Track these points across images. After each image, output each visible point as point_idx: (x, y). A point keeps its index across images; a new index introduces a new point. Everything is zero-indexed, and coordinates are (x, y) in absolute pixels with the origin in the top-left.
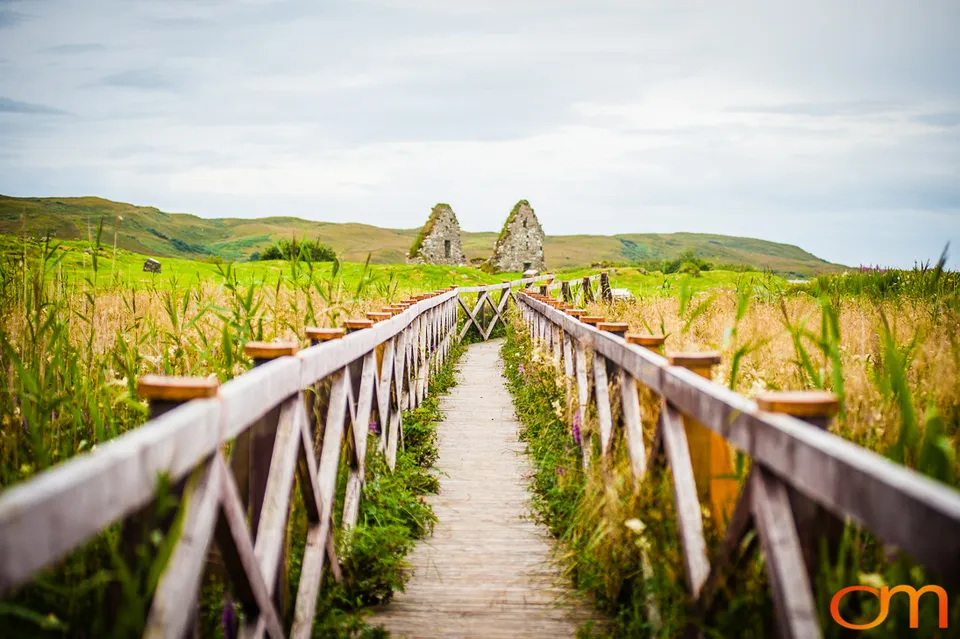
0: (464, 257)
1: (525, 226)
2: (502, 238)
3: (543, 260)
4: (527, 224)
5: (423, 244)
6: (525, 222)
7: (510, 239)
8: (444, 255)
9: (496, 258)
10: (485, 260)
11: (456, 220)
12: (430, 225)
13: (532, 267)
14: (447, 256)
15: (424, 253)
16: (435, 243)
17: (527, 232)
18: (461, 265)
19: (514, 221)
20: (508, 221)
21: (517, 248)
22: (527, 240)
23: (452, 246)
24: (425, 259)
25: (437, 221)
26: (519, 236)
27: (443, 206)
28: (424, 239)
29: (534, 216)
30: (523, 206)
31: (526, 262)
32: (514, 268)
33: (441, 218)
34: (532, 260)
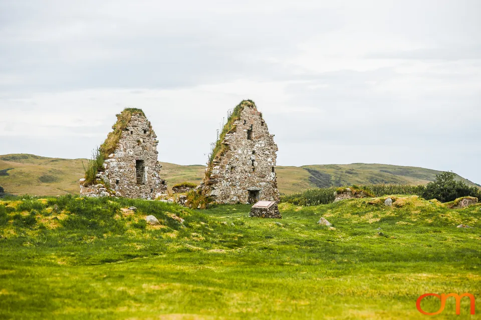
0: (163, 183)
1: (249, 138)
2: (218, 155)
3: (275, 186)
4: (253, 135)
5: (105, 165)
6: (249, 132)
7: (229, 157)
8: (135, 181)
9: (210, 184)
10: (192, 187)
11: (152, 132)
12: (113, 138)
13: (261, 196)
14: (139, 182)
15: (105, 179)
16: (122, 164)
17: (252, 146)
18: (158, 195)
19: (234, 130)
20: (225, 131)
21: (239, 169)
22: (253, 157)
23: (146, 169)
24: (107, 186)
25: (125, 133)
26: (241, 151)
27: (133, 111)
28: (105, 158)
29: (263, 123)
30: (246, 108)
31: (252, 188)
32: (235, 198)
33: (131, 129)
34: (262, 186)
